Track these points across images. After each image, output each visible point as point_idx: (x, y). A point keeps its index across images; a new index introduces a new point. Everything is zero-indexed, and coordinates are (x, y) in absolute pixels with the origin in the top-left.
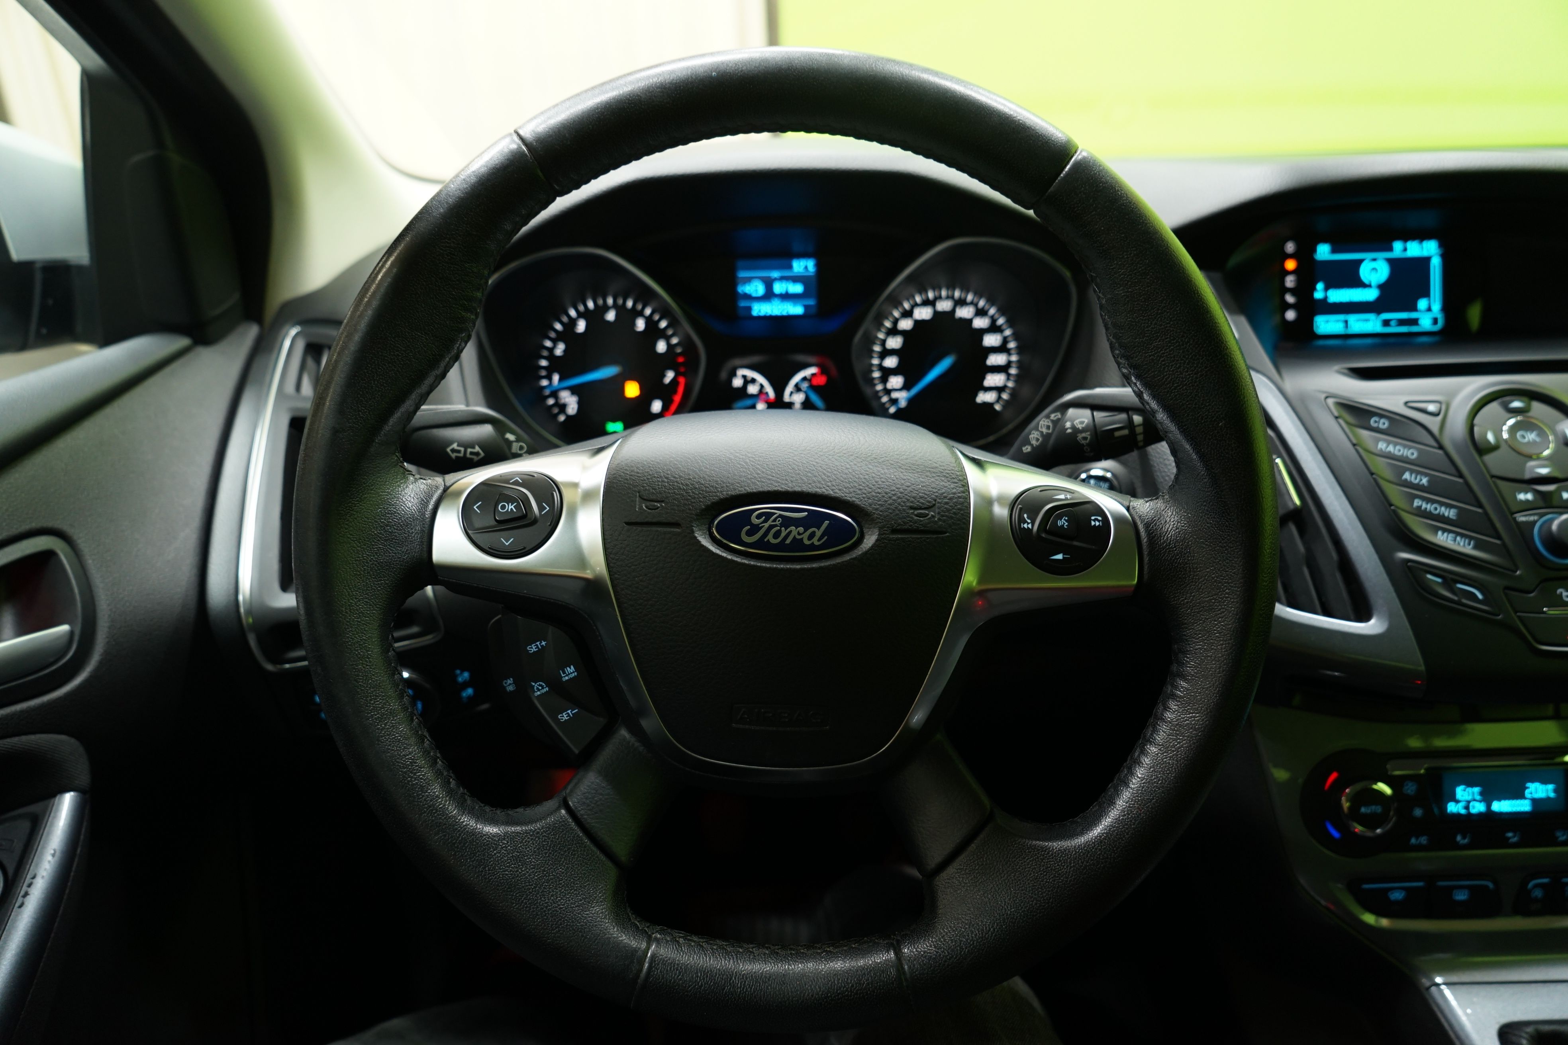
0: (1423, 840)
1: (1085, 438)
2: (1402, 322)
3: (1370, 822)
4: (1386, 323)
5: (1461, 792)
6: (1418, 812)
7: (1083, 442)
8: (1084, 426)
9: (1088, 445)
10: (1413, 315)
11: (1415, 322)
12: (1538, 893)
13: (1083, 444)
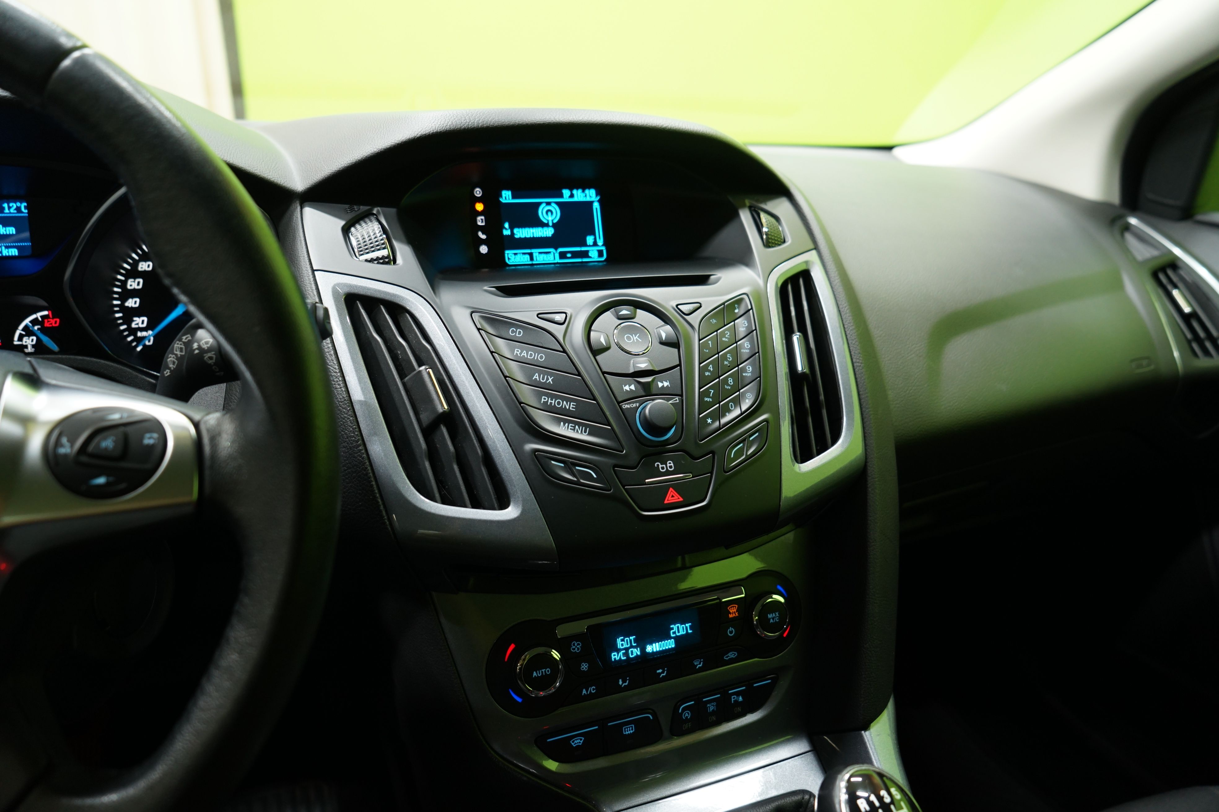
0: (592, 689)
1: (211, 358)
2: (575, 255)
3: (544, 683)
4: (563, 255)
5: (621, 643)
6: (584, 667)
7: (210, 362)
8: (208, 345)
9: (215, 364)
10: (584, 249)
11: (585, 254)
12: (687, 715)
13: (210, 364)
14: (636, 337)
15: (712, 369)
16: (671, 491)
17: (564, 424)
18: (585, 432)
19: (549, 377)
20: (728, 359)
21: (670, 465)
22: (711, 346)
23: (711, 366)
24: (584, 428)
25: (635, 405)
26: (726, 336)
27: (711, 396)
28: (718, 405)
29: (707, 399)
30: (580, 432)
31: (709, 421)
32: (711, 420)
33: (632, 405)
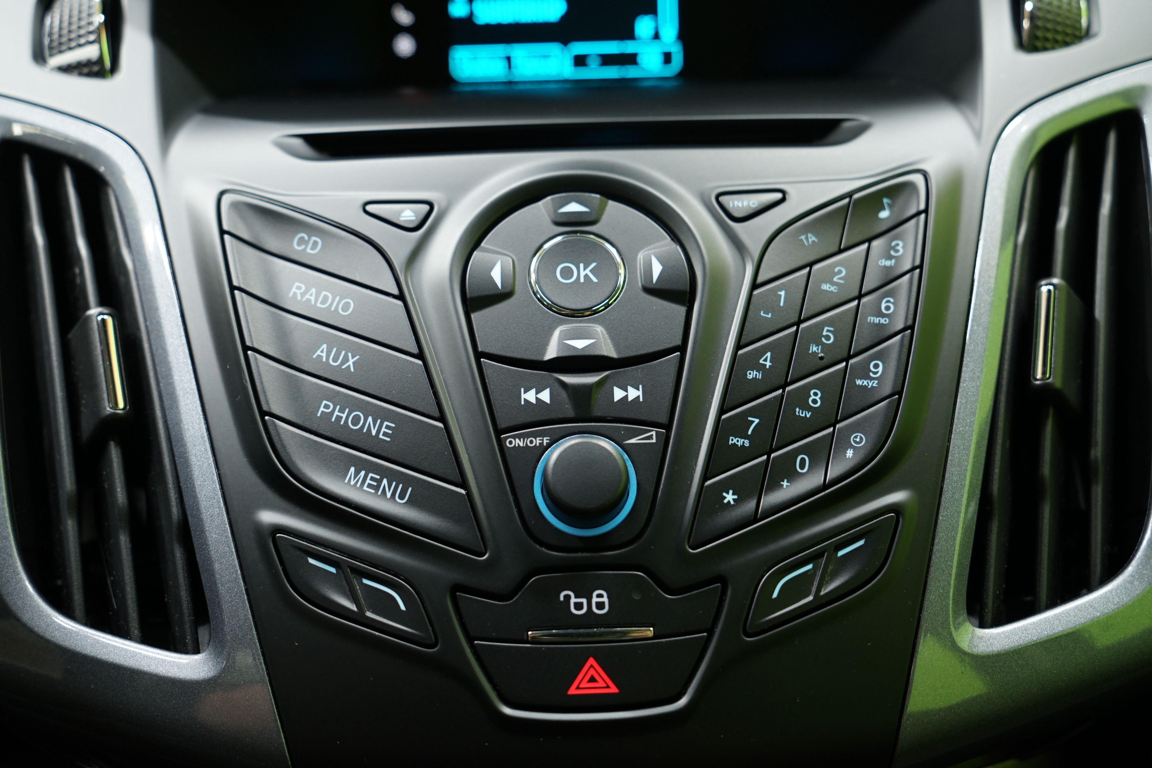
14: (587, 272)
15: (768, 364)
16: (592, 666)
17: (357, 473)
18: (402, 497)
19: (350, 355)
20: (823, 339)
21: (600, 600)
22: (782, 304)
23: (769, 354)
24: (401, 486)
25: (538, 442)
26: (835, 279)
27: (750, 433)
28: (765, 457)
29: (735, 440)
30: (389, 495)
31: (730, 497)
32: (736, 497)
33: (531, 442)
